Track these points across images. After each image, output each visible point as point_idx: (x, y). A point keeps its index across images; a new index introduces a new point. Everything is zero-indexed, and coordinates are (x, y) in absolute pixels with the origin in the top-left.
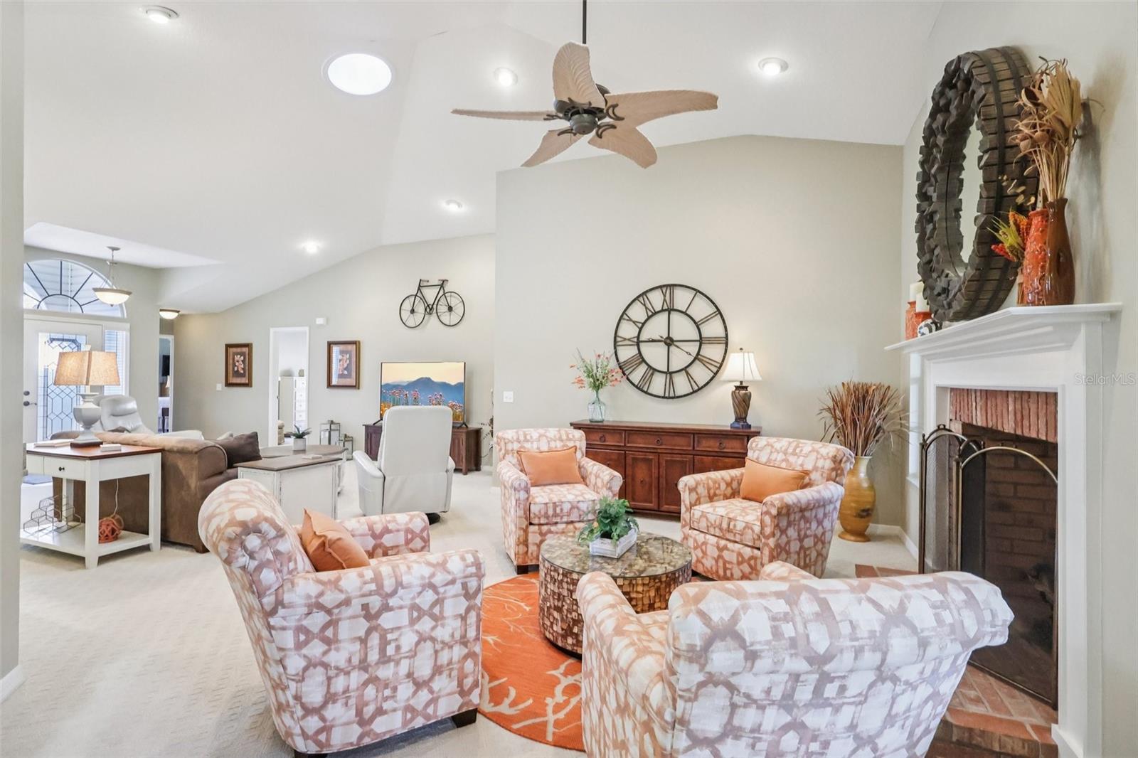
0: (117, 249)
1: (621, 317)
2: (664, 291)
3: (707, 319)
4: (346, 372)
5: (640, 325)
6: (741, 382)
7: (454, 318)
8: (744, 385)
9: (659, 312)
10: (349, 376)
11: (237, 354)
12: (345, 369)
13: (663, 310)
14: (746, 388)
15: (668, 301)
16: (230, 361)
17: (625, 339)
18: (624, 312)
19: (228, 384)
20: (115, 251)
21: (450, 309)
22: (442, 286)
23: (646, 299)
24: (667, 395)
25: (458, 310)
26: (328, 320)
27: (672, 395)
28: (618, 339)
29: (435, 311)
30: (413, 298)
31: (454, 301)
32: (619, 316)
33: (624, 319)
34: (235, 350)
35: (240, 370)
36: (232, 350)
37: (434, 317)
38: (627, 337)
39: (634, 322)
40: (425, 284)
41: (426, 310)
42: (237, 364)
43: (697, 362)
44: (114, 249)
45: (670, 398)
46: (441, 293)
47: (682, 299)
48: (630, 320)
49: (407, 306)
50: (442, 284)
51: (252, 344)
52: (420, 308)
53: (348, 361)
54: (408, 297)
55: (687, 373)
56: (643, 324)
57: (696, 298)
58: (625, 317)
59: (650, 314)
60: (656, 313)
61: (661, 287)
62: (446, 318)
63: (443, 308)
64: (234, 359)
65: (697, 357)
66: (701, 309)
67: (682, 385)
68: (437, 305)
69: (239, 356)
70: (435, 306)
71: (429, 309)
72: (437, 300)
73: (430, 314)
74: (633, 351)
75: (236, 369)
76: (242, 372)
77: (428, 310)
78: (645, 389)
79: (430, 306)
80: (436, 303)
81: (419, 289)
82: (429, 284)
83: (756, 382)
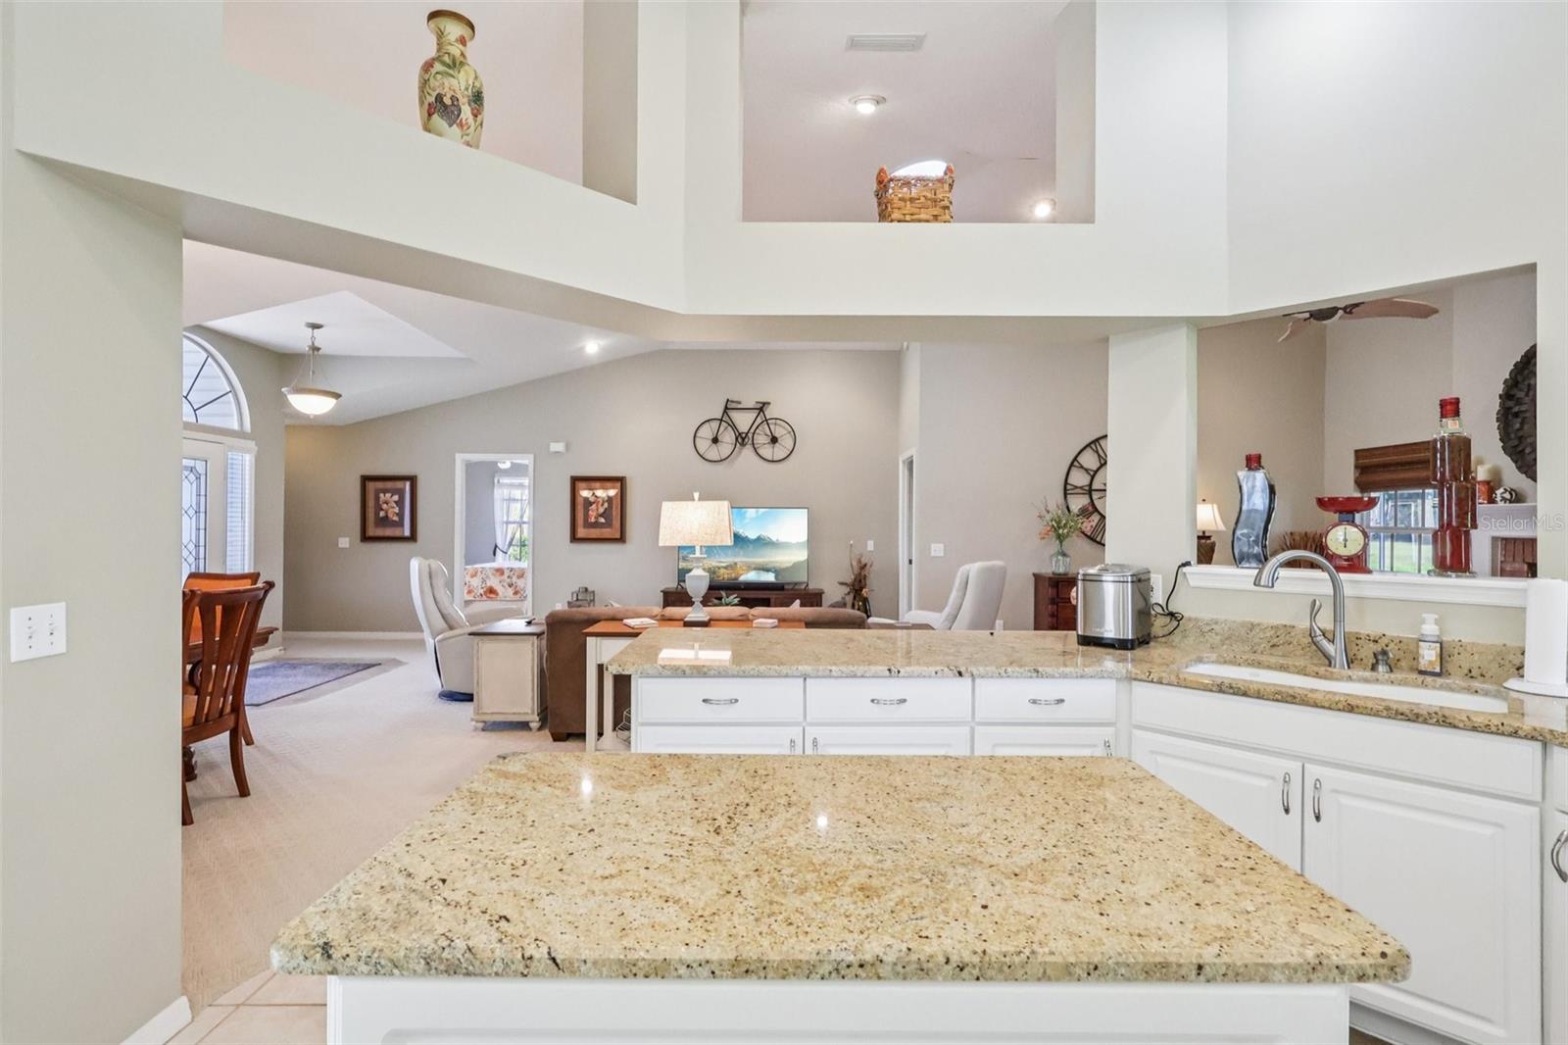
0: (319, 327)
1: (1072, 465)
4: (602, 520)
5: (1092, 473)
6: (1204, 532)
7: (779, 452)
8: (1207, 534)
10: (609, 524)
11: (385, 491)
12: (601, 515)
14: (1209, 537)
16: (371, 503)
17: (1076, 487)
18: (1075, 459)
19: (365, 538)
20: (315, 330)
21: (774, 440)
22: (761, 410)
23: (1098, 447)
25: (786, 442)
26: (568, 447)
28: (1069, 487)
29: (750, 442)
30: (715, 424)
31: (778, 432)
32: (1069, 463)
33: (1075, 466)
34: (380, 485)
35: (390, 515)
36: (371, 486)
37: (748, 451)
38: (1079, 485)
39: (1087, 470)
40: (734, 405)
41: (737, 439)
42: (385, 506)
44: (315, 327)
46: (759, 420)
48: (1082, 467)
49: (707, 432)
50: (761, 408)
51: (416, 477)
52: (728, 437)
53: (606, 505)
54: (708, 421)
56: (1096, 472)
58: (1076, 463)
59: (1103, 462)
62: (767, 451)
63: (761, 439)
64: (377, 498)
68: (754, 434)
69: (388, 495)
70: (750, 435)
71: (742, 439)
72: (754, 429)
73: (743, 444)
74: (1083, 501)
75: (382, 514)
76: (396, 518)
77: (740, 440)
78: (1098, 539)
79: (744, 435)
80: (752, 431)
81: (725, 412)
82: (739, 406)
83: (1220, 532)
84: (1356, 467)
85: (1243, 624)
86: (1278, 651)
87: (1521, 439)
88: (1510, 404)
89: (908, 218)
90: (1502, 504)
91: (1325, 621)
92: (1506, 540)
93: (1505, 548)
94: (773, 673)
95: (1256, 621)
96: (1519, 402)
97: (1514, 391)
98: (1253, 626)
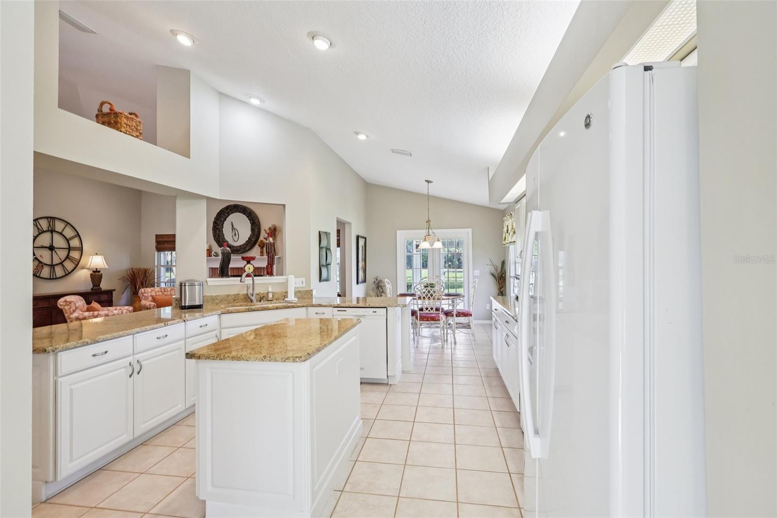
2: (49, 220)
3: (72, 238)
6: (96, 269)
8: (98, 270)
9: (46, 231)
13: (48, 231)
14: (99, 272)
15: (52, 226)
24: (52, 277)
27: (54, 277)
43: (67, 260)
45: (53, 279)
47: (59, 226)
55: (63, 265)
57: (67, 227)
59: (40, 232)
60: (44, 232)
61: (47, 218)
65: (68, 257)
66: (69, 233)
67: (59, 271)
78: (38, 275)
83: (105, 269)
84: (156, 241)
85: (226, 295)
86: (236, 301)
87: (219, 236)
88: (216, 225)
89: (128, 133)
90: (213, 257)
91: (250, 291)
92: (212, 268)
93: (212, 271)
94: (126, 334)
95: (229, 294)
96: (218, 225)
97: (217, 221)
98: (228, 295)
